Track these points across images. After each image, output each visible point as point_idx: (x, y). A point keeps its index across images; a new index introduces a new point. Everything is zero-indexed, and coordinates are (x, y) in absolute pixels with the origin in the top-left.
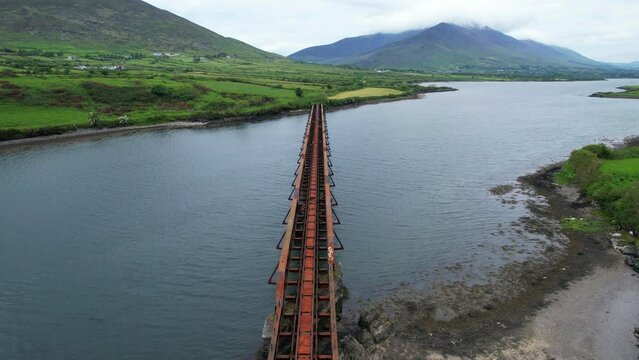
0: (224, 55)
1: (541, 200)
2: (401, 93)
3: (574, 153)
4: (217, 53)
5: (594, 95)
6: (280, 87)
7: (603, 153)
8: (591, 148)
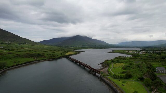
0: (26, 43)
1: (102, 65)
2: (76, 53)
3: (105, 61)
4: (23, 43)
5: (108, 52)
6: (54, 53)
7: (108, 61)
8: (106, 60)
